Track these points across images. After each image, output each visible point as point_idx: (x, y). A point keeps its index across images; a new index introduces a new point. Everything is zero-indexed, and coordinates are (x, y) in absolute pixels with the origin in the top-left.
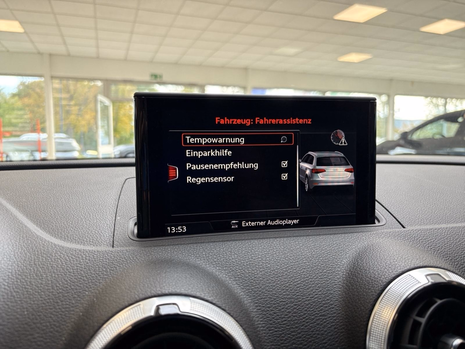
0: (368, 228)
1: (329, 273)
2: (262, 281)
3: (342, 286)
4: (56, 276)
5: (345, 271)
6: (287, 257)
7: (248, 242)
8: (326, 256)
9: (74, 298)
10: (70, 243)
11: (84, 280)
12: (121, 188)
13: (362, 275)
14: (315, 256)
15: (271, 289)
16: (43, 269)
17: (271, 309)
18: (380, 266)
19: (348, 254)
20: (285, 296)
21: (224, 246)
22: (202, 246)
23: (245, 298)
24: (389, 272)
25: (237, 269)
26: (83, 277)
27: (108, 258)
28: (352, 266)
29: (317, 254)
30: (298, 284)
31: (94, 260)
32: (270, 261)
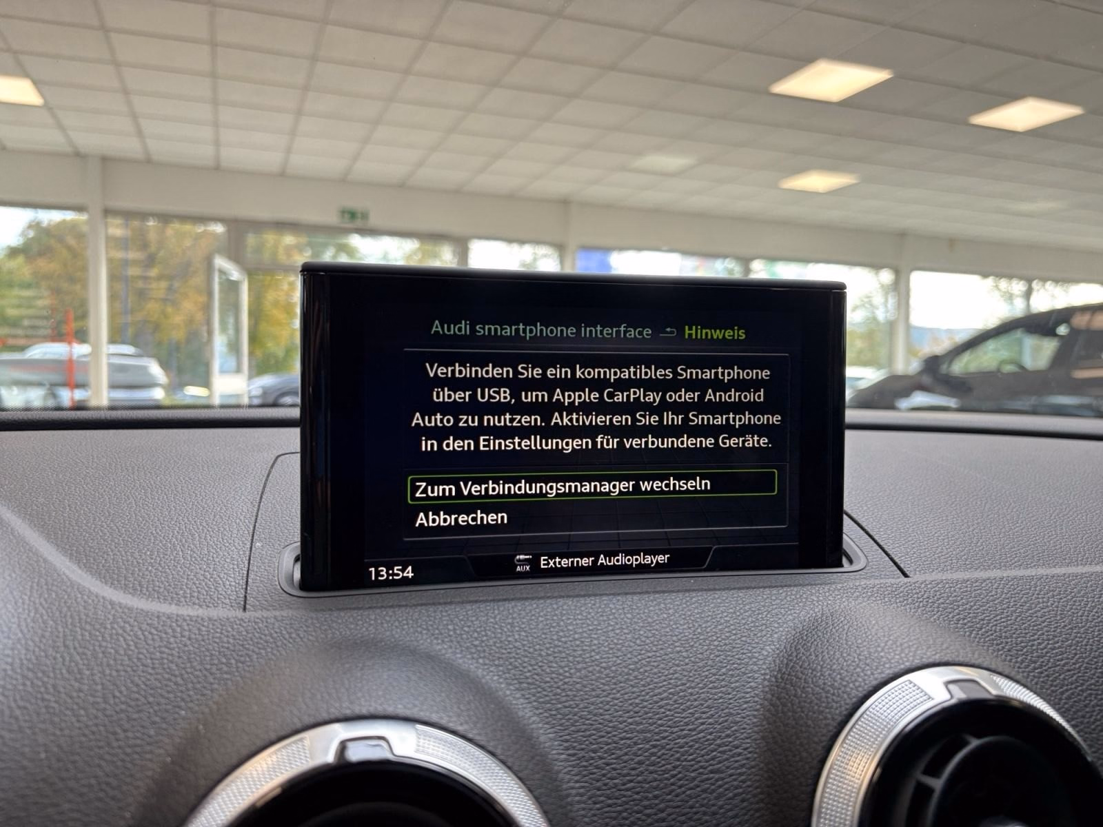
0: (826, 575)
1: (732, 676)
2: (581, 690)
3: (761, 705)
4: (114, 673)
5: (768, 671)
6: (639, 638)
7: (551, 604)
8: (728, 637)
9: (154, 723)
10: (147, 599)
11: (176, 684)
12: (266, 475)
13: (806, 682)
14: (702, 637)
15: (601, 711)
16: (84, 657)
17: (599, 754)
18: (845, 661)
19: (776, 633)
20: (632, 726)
21: (496, 612)
22: (447, 611)
23: (541, 728)
24: (865, 675)
25: (525, 665)
26: (176, 676)
27: (233, 635)
28: (785, 661)
29: (708, 633)
30: (662, 699)
31: (200, 638)
32: (599, 648)
